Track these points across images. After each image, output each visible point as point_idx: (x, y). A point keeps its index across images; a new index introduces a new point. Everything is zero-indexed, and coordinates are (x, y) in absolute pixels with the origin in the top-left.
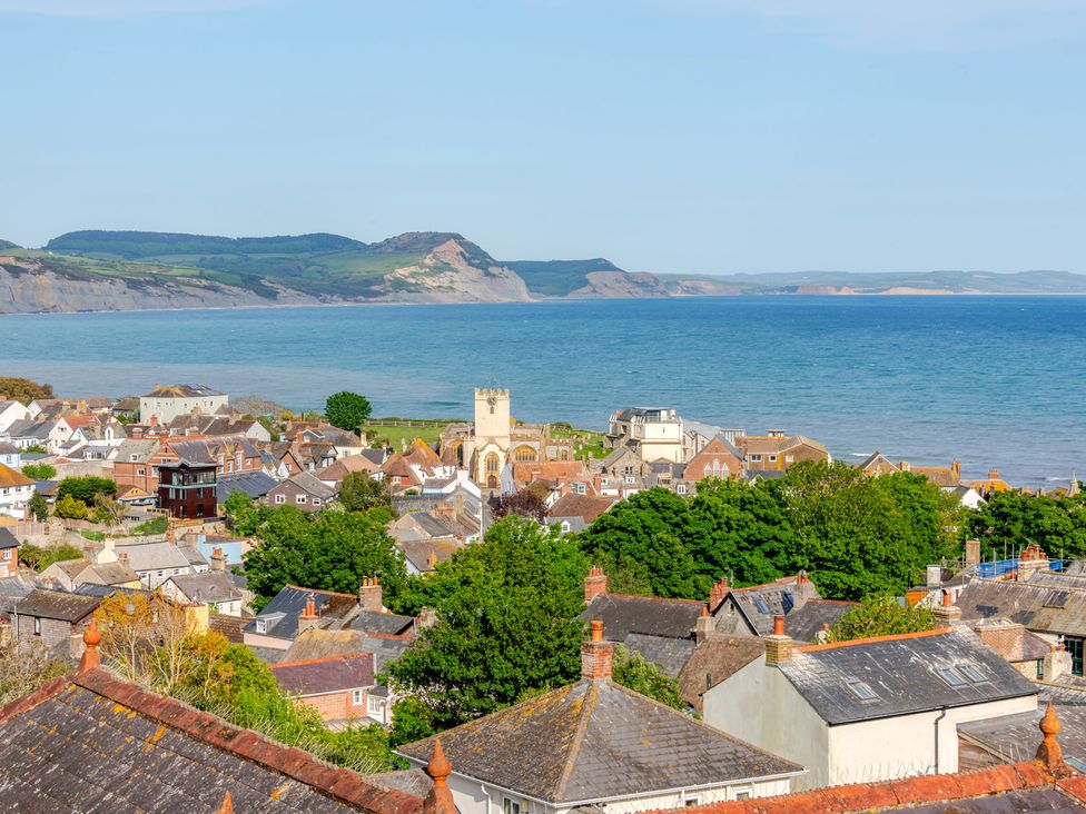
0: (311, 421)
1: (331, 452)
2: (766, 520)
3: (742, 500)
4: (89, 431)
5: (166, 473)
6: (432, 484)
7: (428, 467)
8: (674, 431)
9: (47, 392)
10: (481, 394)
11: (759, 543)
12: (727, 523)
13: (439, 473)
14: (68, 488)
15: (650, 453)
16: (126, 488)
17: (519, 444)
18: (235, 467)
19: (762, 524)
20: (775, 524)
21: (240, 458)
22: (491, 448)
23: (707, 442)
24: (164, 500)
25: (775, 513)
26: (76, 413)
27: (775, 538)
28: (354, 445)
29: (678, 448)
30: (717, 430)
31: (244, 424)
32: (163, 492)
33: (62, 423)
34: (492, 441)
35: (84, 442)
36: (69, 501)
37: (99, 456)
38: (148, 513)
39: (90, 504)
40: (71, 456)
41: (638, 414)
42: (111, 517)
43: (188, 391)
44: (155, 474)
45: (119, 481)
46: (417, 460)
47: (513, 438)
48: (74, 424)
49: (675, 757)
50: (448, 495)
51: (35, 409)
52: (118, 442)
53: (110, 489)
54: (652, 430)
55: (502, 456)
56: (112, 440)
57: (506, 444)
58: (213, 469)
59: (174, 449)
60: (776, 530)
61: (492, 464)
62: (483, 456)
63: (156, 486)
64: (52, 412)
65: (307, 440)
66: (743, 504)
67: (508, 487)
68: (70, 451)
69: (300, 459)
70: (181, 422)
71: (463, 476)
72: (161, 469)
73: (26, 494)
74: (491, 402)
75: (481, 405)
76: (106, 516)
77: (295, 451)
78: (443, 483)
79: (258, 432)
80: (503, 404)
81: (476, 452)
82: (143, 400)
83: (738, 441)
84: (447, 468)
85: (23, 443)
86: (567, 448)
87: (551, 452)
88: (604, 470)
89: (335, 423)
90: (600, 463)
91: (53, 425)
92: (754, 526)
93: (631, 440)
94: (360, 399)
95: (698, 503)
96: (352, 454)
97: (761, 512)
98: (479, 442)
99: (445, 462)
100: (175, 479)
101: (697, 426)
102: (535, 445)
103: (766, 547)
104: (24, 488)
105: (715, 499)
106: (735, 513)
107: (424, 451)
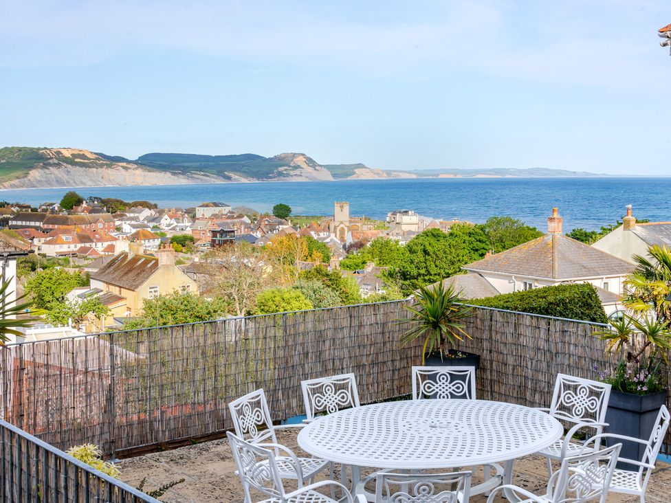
0: (267, 215)
1: (277, 227)
2: (480, 241)
3: (470, 233)
4: (177, 220)
5: (214, 233)
6: (320, 239)
7: (317, 232)
8: (414, 219)
9: (155, 206)
10: (337, 204)
11: (477, 250)
13: (322, 235)
14: (174, 240)
15: (405, 228)
16: (198, 240)
17: (352, 224)
18: (241, 232)
19: (478, 243)
20: (483, 242)
21: (243, 228)
22: (342, 226)
23: (427, 224)
24: (213, 244)
25: (484, 238)
26: (171, 213)
27: (483, 248)
28: (286, 225)
29: (416, 226)
30: (431, 219)
31: (240, 216)
32: (213, 241)
33: (166, 216)
34: (342, 223)
35: (175, 224)
36: (175, 244)
37: (182, 229)
38: (206, 249)
39: (183, 246)
40: (170, 230)
41: (400, 213)
42: (193, 251)
43: (216, 205)
44: (209, 234)
45: (195, 237)
46: (313, 230)
47: (350, 222)
48: (171, 217)
50: (328, 242)
51: (153, 212)
52: (190, 224)
53: (192, 240)
54: (405, 219)
55: (346, 228)
56: (187, 223)
57: (348, 224)
58: (233, 231)
59: (217, 224)
60: (483, 245)
61: (342, 232)
62: (338, 228)
63: (210, 239)
64: (161, 212)
65: (266, 223)
66: (470, 234)
67: (349, 239)
68: (170, 228)
69: (265, 230)
70: (215, 216)
71: (333, 236)
72: (213, 231)
73: (157, 242)
74: (342, 207)
75: (337, 208)
76: (191, 251)
77: (262, 227)
78: (324, 239)
79: (246, 219)
80: (346, 209)
81: (335, 227)
82: (197, 208)
83: (441, 223)
84: (325, 233)
85: (151, 225)
86: (371, 226)
87: (365, 227)
88: (388, 234)
89: (276, 216)
90: (386, 232)
91: (162, 218)
92: (475, 244)
93: (397, 223)
94: (287, 207)
95: (451, 234)
96: (287, 227)
97: (478, 238)
98: (336, 223)
99: (324, 230)
100: (218, 235)
101: (423, 217)
102: (359, 225)
103: (480, 252)
104: (156, 240)
106: (467, 238)
107: (315, 226)
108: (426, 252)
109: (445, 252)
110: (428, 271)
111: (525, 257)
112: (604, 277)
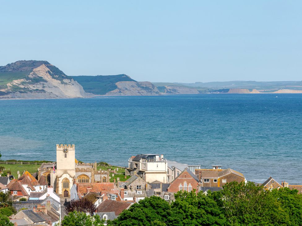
2: (212, 213)
3: (199, 203)
6: (34, 195)
7: (31, 186)
8: (163, 166)
10: (60, 147)
12: (191, 215)
13: (38, 189)
15: (150, 178)
17: (80, 173)
19: (210, 216)
20: (216, 215)
22: (65, 176)
23: (180, 172)
25: (216, 210)
29: (165, 176)
30: (186, 166)
34: (65, 172)
41: (144, 158)
46: (26, 182)
47: (77, 170)
50: (42, 201)
54: (151, 166)
55: (71, 180)
57: (73, 174)
60: (217, 219)
61: (66, 184)
62: (61, 180)
66: (200, 205)
67: (74, 196)
71: (50, 191)
74: (65, 151)
75: (60, 153)
78: (39, 195)
80: (72, 153)
81: (57, 178)
83: (197, 172)
84: (42, 187)
86: (106, 176)
87: (97, 178)
88: (126, 187)
90: (124, 184)
92: (205, 217)
93: (140, 171)
95: (176, 204)
97: (209, 210)
98: (59, 172)
99: (41, 183)
101: (175, 164)
102: (89, 174)
105: (185, 203)
106: (195, 210)
107: (29, 177)
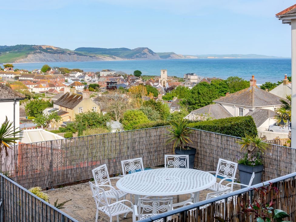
0: (131, 75)
1: (136, 81)
2: (224, 87)
3: (220, 84)
4: (92, 77)
5: (108, 83)
6: (154, 86)
7: (153, 83)
8: (196, 77)
9: (82, 71)
10: (162, 70)
11: (223, 91)
12: (217, 88)
13: (155, 84)
14: (90, 86)
15: (192, 81)
16: (101, 86)
17: (168, 79)
18: (120, 83)
19: (224, 88)
20: (226, 88)
21: (120, 81)
22: (164, 80)
23: (202, 79)
24: (108, 88)
25: (226, 86)
26: (89, 74)
27: (226, 91)
28: (139, 79)
29: (197, 80)
31: (119, 76)
32: (108, 87)
33: (87, 76)
34: (164, 79)
35: (91, 79)
36: (91, 88)
37: (94, 81)
38: (105, 90)
39: (95, 89)
40: (89, 81)
41: (189, 74)
42: (98, 91)
43: (109, 71)
44: (106, 84)
46: (151, 82)
47: (168, 78)
48: (89, 76)
49: (271, 100)
50: (158, 87)
51: (81, 74)
52: (97, 79)
53: (98, 86)
54: (192, 77)
55: (166, 81)
56: (96, 78)
57: (166, 79)
58: (116, 82)
59: (109, 79)
60: (226, 89)
61: (164, 83)
62: (162, 81)
63: (106, 86)
64: (85, 74)
65: (131, 79)
67: (167, 86)
69: (130, 82)
70: (108, 75)
71: (160, 84)
72: (107, 82)
73: (83, 87)
74: (164, 72)
75: (162, 73)
76: (97, 91)
77: (129, 80)
78: (156, 86)
79: (122, 77)
80: (166, 72)
81: (161, 81)
82: (101, 72)
83: (208, 79)
84: (157, 83)
85: (81, 79)
86: (177, 80)
87: (174, 81)
88: (184, 84)
89: (135, 76)
90: (183, 83)
91: (85, 76)
92: (222, 88)
93: (188, 79)
94: (140, 71)
96: (140, 81)
97: (223, 86)
98: (161, 79)
99: (156, 82)
100: (110, 84)
102: (172, 79)
103: (224, 92)
104: (83, 86)
106: (219, 86)
107: (152, 80)
108: (199, 93)
109: (207, 93)
110: (200, 101)
111: (240, 97)
112: (274, 106)
